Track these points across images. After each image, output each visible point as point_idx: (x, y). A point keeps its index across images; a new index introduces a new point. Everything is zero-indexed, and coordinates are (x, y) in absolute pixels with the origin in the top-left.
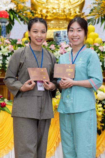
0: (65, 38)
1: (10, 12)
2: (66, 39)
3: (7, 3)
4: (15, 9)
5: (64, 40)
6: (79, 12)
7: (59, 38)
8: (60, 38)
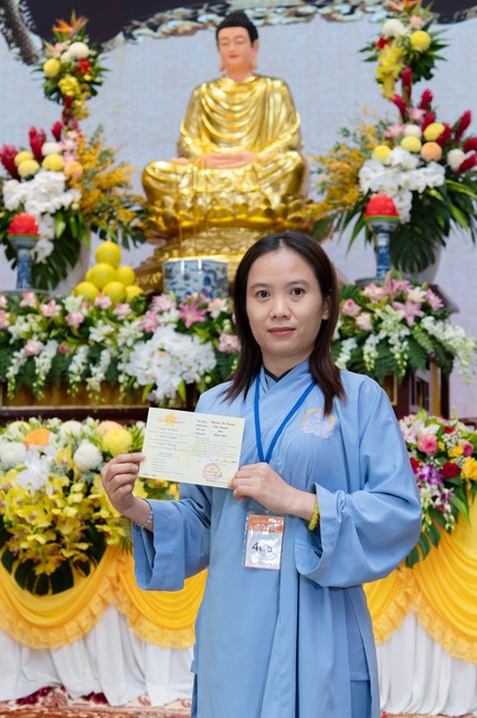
0: (188, 282)
1: (60, 216)
2: (188, 285)
3: (50, 192)
4: (75, 206)
5: (183, 286)
6: (284, 199)
7: (171, 281)
8: (173, 284)
